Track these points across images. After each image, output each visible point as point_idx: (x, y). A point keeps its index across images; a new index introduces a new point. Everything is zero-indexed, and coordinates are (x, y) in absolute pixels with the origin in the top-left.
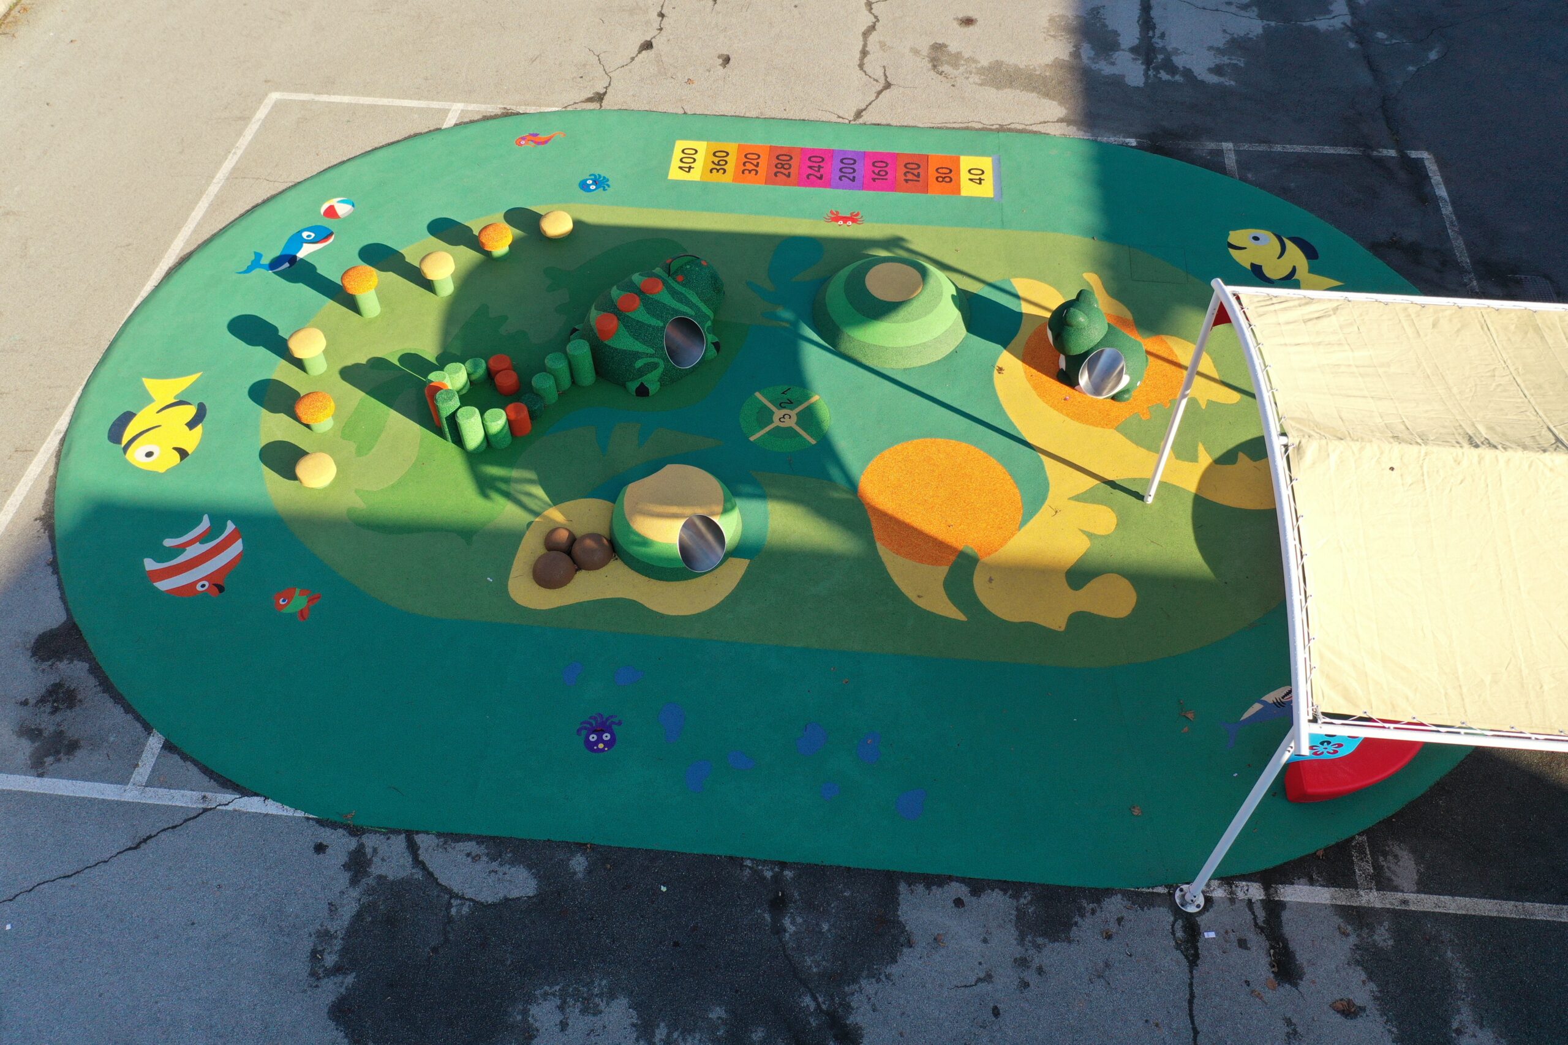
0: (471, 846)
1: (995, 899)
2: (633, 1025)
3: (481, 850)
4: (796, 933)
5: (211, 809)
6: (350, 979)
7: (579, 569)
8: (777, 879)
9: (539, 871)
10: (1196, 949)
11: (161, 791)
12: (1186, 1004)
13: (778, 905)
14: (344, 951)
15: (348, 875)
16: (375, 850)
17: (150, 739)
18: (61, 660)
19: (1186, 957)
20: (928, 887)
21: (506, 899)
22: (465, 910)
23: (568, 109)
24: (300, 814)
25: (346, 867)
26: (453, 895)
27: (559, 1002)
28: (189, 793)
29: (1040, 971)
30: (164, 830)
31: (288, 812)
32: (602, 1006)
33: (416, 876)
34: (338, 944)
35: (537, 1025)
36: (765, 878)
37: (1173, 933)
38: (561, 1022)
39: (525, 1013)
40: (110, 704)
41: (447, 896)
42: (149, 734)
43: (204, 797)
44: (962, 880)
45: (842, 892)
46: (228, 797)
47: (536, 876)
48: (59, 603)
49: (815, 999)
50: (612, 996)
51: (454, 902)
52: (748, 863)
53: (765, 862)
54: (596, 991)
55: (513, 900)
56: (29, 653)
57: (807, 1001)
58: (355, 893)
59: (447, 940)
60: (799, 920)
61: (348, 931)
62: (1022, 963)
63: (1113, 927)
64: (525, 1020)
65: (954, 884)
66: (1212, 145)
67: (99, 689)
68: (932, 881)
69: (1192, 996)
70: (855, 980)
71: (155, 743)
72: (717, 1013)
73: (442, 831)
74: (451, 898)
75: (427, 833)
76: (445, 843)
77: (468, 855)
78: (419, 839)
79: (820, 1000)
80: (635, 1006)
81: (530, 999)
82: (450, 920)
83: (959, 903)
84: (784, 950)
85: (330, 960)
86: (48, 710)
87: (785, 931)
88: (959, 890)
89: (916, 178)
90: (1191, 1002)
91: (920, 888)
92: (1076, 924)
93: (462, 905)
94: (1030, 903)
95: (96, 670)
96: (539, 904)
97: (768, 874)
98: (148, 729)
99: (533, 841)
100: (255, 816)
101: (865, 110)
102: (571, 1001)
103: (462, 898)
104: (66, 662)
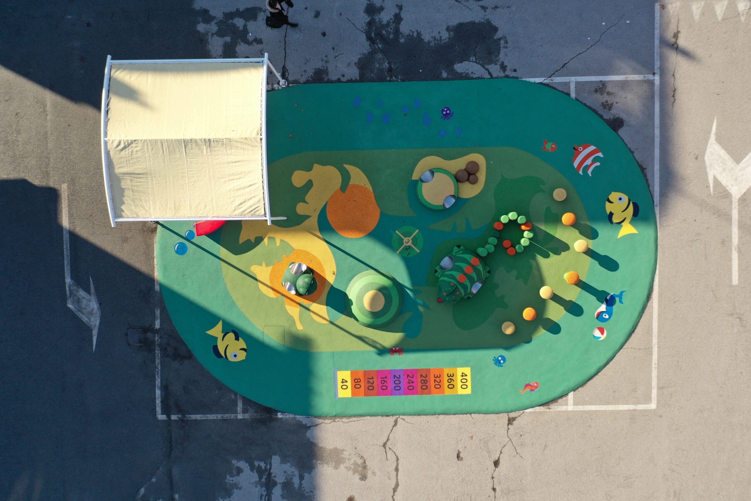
0: (474, 76)
1: (334, 78)
2: (422, 35)
3: (471, 75)
4: (385, 63)
5: (549, 77)
6: (496, 37)
7: (465, 169)
8: (391, 77)
9: (455, 72)
10: (283, 70)
11: (564, 81)
12: (287, 55)
13: (390, 70)
14: (499, 44)
15: (505, 64)
16: (500, 72)
17: (575, 96)
18: (613, 118)
19: (286, 68)
20: (351, 79)
21: (461, 63)
22: (471, 58)
23: (522, 411)
24: (524, 79)
25: (506, 67)
26: (476, 62)
27: (442, 38)
28: (557, 81)
29: (322, 60)
30: (559, 70)
31: (527, 80)
32: (431, 39)
33: (487, 66)
34: (502, 45)
35: (446, 32)
36: (394, 77)
37: (288, 74)
38: (440, 33)
39: (450, 35)
40: (591, 106)
41: (477, 61)
42: (576, 98)
43: (552, 81)
44: (342, 82)
45: (374, 75)
46: (545, 82)
47: (455, 70)
48: (623, 138)
49: (378, 47)
50: (429, 41)
51: (474, 60)
52: (399, 80)
53: (395, 81)
54: (433, 42)
55: (460, 63)
56: (624, 120)
57: (380, 46)
58: (501, 60)
59: (474, 50)
60: (384, 66)
61: (500, 50)
62: (327, 62)
63: (304, 73)
64: (449, 33)
65: (345, 81)
66: (247, 416)
67: (597, 110)
68: (350, 81)
69: (285, 58)
70: (369, 53)
71: (573, 95)
72: (402, 40)
73: (483, 80)
74: (476, 61)
75: (487, 78)
76: (482, 76)
77: (474, 74)
78: (489, 77)
79: (377, 47)
80: (422, 40)
81: (449, 38)
82: (474, 55)
83: (343, 76)
84: (387, 58)
85: (502, 42)
86: (608, 101)
87: (388, 63)
88: (343, 79)
89: (369, 380)
90: (285, 56)
91: (354, 79)
92: (313, 74)
93: (472, 60)
94: (325, 78)
95: (601, 117)
96: (452, 63)
97: (394, 78)
98: (577, 99)
99: (458, 80)
100: (536, 77)
101: (393, 426)
102: (439, 39)
103: (473, 62)
104: (611, 118)
